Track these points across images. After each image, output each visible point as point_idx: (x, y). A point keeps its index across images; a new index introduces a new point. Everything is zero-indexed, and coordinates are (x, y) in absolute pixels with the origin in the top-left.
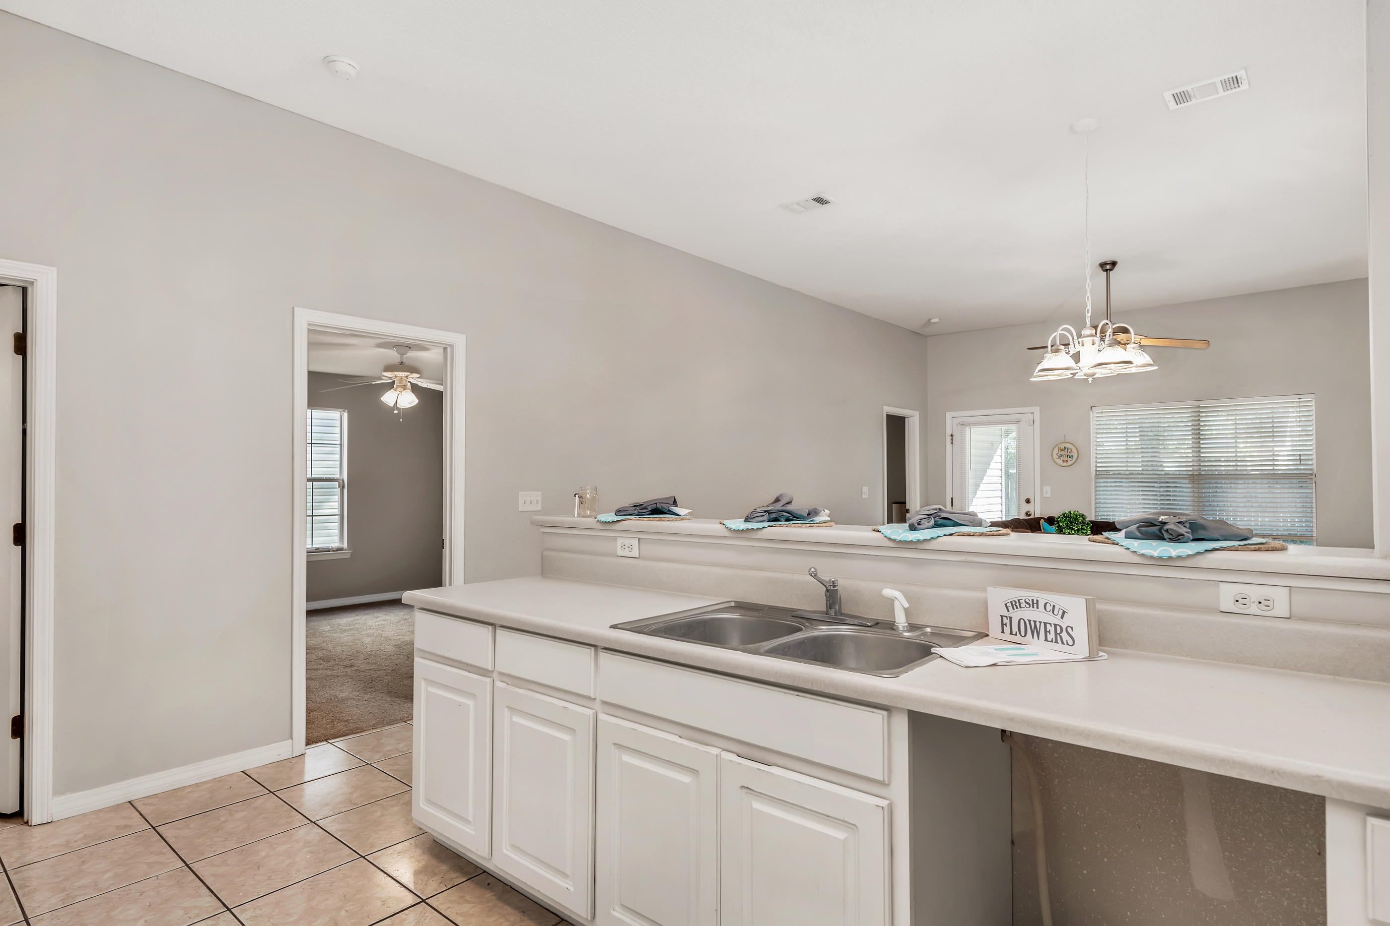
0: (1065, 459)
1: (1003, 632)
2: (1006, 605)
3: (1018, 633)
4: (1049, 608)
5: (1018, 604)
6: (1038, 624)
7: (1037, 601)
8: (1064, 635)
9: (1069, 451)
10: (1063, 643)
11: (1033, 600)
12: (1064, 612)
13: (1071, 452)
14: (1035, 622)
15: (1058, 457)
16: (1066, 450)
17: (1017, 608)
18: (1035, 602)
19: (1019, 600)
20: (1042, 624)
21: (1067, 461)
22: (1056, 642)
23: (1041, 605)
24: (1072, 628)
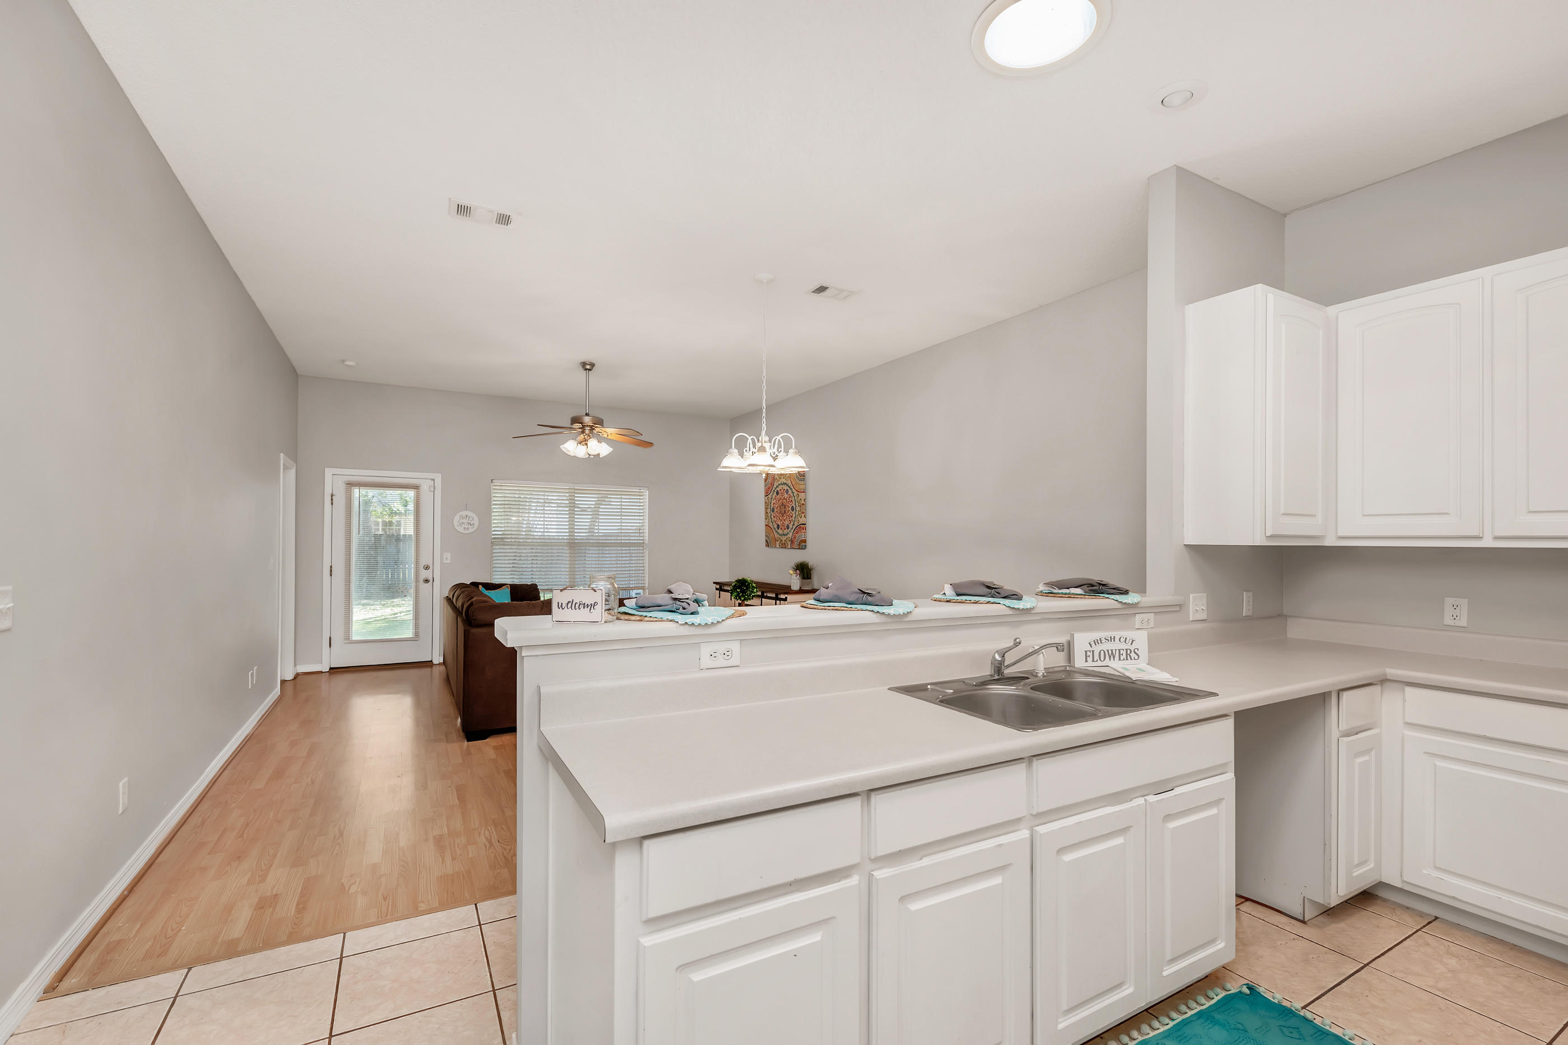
0: (466, 526)
1: (1086, 661)
2: (1089, 643)
3: (1099, 660)
4: (1122, 639)
5: (1099, 641)
6: (1114, 651)
7: (1114, 637)
8: (1133, 655)
9: (471, 519)
10: (1131, 659)
11: (1111, 637)
12: (1133, 641)
13: (473, 520)
14: (1112, 650)
15: (459, 524)
16: (468, 518)
17: (1099, 644)
18: (1113, 638)
19: (1100, 639)
20: (1117, 651)
21: (468, 528)
22: (1127, 659)
23: (1117, 639)
24: (1138, 649)
